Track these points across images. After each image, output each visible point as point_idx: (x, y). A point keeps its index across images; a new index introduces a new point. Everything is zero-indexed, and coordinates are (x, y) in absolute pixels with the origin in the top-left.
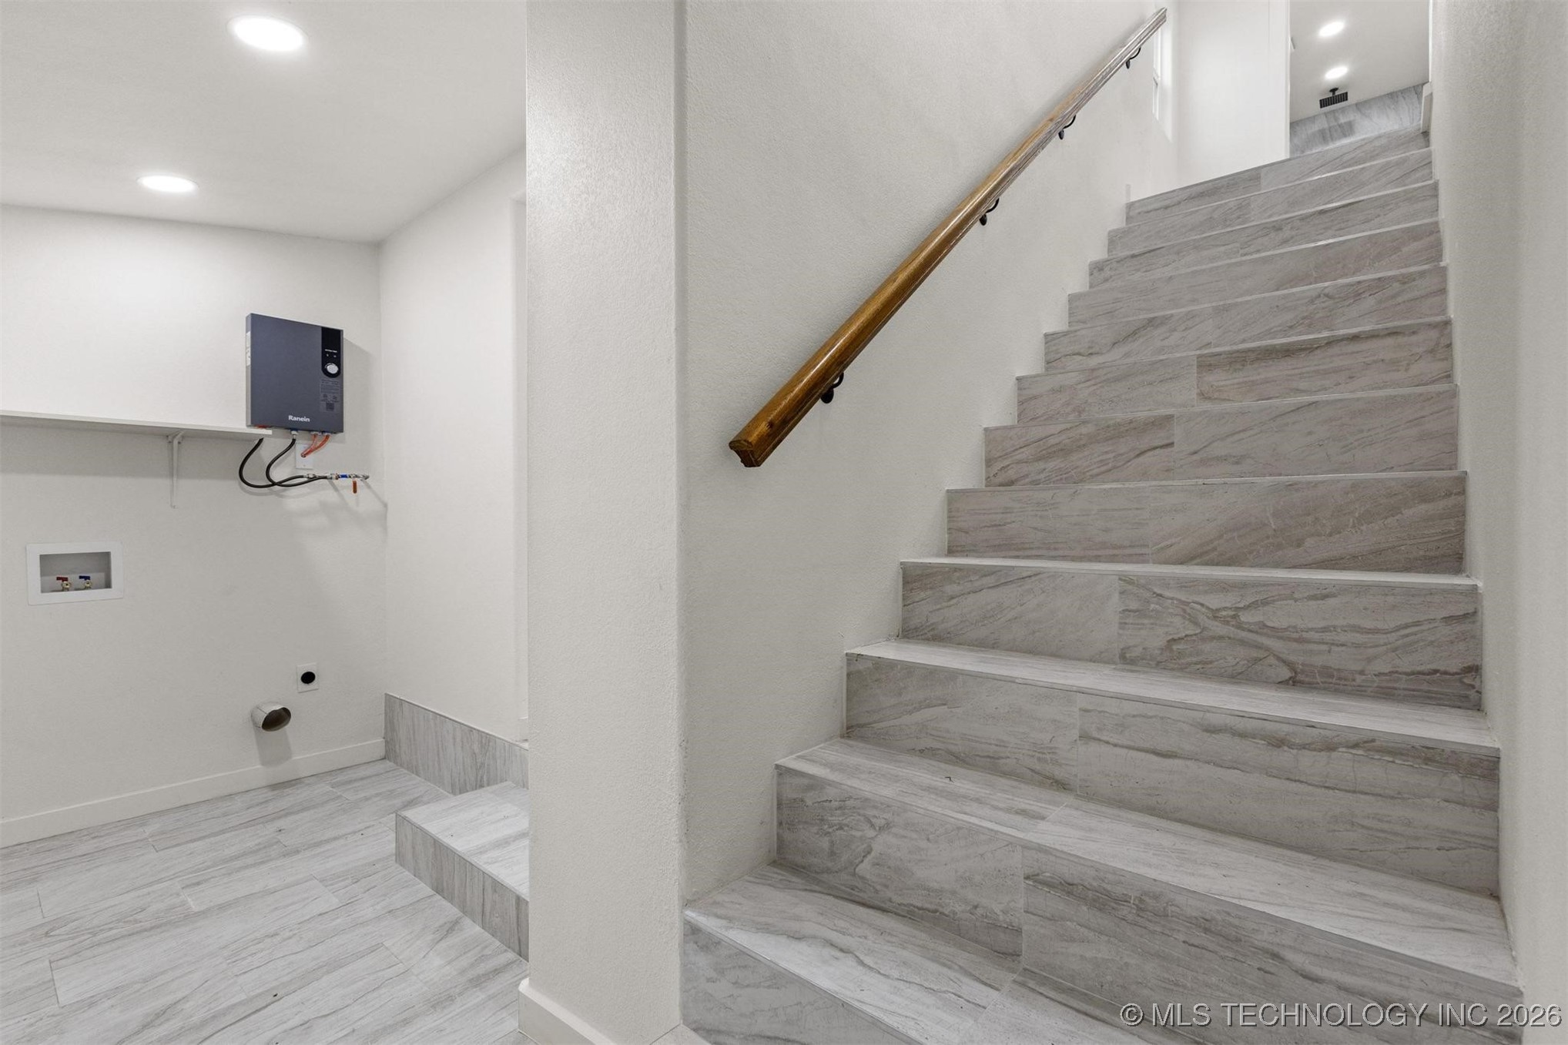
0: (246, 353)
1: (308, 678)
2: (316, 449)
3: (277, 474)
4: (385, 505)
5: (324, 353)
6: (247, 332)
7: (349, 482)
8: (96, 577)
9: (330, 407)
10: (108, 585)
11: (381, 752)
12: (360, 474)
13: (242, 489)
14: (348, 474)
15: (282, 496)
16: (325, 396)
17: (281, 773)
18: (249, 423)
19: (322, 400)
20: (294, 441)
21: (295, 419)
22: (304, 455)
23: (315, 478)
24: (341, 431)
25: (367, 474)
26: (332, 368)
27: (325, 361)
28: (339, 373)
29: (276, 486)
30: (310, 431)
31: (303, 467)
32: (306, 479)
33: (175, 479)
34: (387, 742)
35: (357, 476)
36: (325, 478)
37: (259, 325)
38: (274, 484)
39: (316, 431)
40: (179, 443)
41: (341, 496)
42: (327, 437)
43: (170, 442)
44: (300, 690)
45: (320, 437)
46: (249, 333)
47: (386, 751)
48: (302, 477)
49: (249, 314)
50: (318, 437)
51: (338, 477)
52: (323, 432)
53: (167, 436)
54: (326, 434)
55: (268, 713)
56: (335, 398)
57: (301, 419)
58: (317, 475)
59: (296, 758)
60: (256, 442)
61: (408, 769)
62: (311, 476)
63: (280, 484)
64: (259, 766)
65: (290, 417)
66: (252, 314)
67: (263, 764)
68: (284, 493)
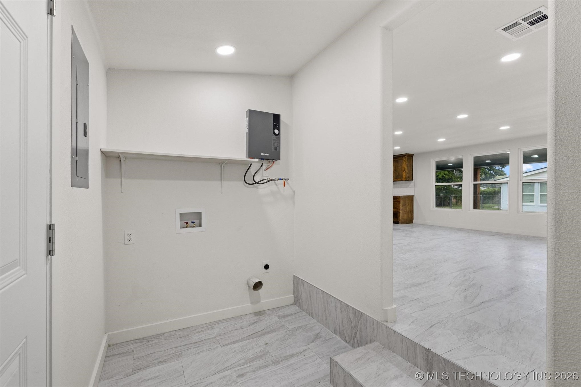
0: (246, 127)
1: (267, 267)
2: (270, 167)
3: (257, 179)
4: (294, 192)
5: (274, 125)
6: (246, 118)
7: (282, 181)
8: (197, 222)
9: (276, 149)
10: (200, 225)
11: (292, 301)
12: (286, 178)
13: (244, 185)
14: (281, 178)
15: (257, 188)
16: (274, 144)
17: (258, 308)
18: (248, 157)
19: (273, 146)
20: (262, 164)
21: (264, 154)
22: (265, 171)
23: (270, 180)
24: (280, 159)
25: (288, 178)
26: (277, 132)
27: (274, 129)
28: (279, 133)
29: (257, 184)
30: (268, 160)
31: (265, 176)
32: (266, 181)
33: (222, 181)
34: (295, 297)
35: (285, 179)
36: (274, 180)
37: (251, 113)
38: (256, 183)
39: (270, 159)
40: (224, 166)
41: (278, 188)
42: (274, 162)
43: (221, 166)
44: (264, 272)
45: (272, 162)
46: (248, 118)
47: (294, 301)
48: (265, 180)
49: (248, 109)
50: (271, 162)
51: (278, 180)
52: (272, 160)
53: (220, 164)
54: (274, 161)
55: (255, 283)
56: (277, 145)
57: (266, 155)
58: (271, 179)
59: (262, 301)
60: (250, 165)
61: (307, 312)
62: (269, 179)
63: (258, 183)
64: (250, 304)
65: (262, 154)
66: (249, 110)
67: (252, 303)
68: (258, 187)
